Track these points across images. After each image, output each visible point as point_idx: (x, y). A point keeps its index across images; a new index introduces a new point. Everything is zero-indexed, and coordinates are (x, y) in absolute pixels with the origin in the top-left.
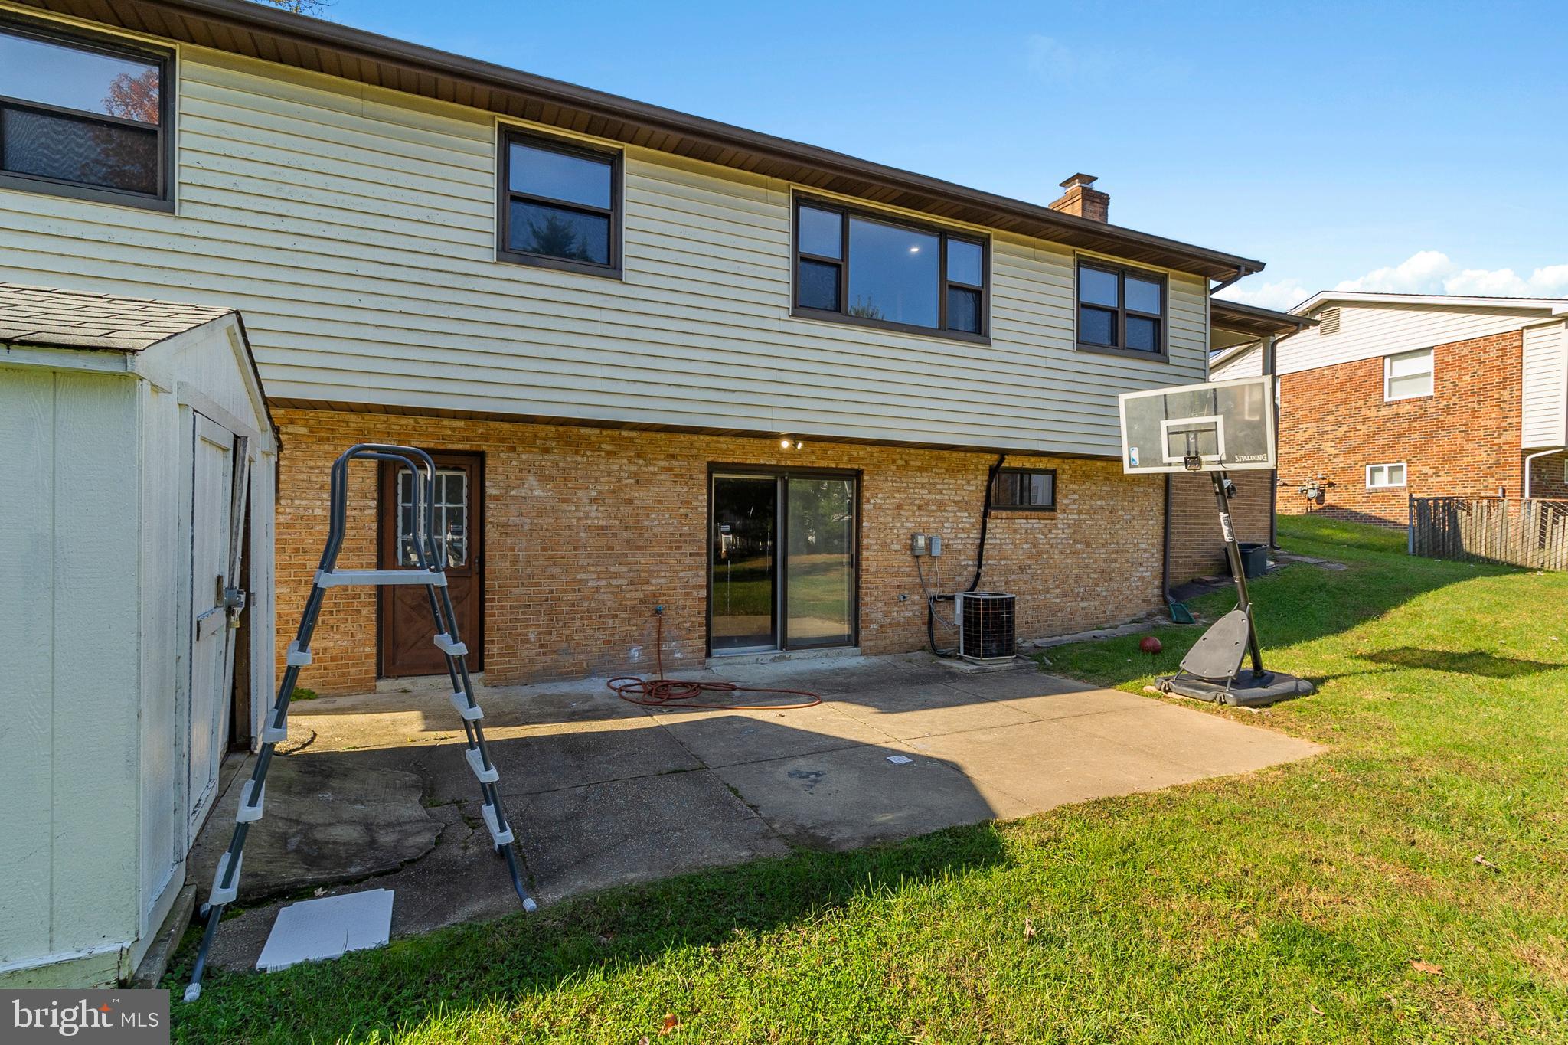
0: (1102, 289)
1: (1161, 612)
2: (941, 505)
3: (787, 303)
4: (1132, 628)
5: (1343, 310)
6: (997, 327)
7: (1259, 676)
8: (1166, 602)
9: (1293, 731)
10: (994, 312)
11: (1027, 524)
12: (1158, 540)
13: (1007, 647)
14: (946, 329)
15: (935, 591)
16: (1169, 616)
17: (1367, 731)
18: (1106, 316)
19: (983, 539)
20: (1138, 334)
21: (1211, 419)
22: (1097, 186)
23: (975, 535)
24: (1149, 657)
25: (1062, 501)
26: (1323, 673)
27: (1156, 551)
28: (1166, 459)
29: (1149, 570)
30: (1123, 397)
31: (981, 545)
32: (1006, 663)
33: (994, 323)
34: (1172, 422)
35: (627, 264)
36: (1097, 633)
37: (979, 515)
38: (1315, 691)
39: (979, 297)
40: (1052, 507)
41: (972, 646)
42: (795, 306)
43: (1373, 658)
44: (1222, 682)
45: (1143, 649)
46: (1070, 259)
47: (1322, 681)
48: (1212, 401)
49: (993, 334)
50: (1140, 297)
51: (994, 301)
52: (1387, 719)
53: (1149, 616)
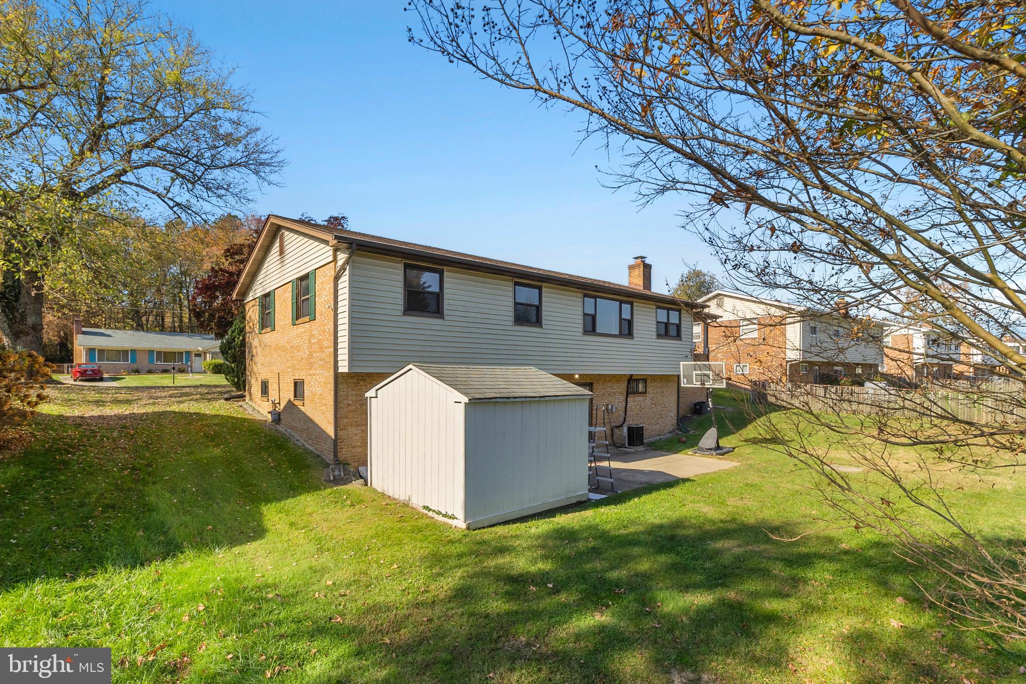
0: (662, 315)
1: (677, 429)
3: (581, 330)
4: (670, 435)
5: (725, 298)
6: (635, 332)
7: (718, 447)
8: (678, 425)
9: (732, 461)
10: (635, 328)
11: (639, 398)
12: (676, 402)
13: (642, 444)
14: (621, 335)
15: (613, 425)
16: (681, 430)
17: (749, 459)
18: (663, 325)
19: (626, 405)
20: (673, 331)
21: (708, 372)
22: (647, 261)
24: (683, 445)
25: (648, 390)
26: (734, 446)
27: (675, 406)
28: (695, 383)
29: (673, 414)
30: (681, 363)
31: (626, 407)
32: (641, 448)
33: (635, 331)
34: (697, 372)
35: (544, 322)
36: (659, 437)
37: (625, 396)
38: (733, 451)
39: (630, 323)
40: (645, 393)
41: (631, 443)
42: (584, 331)
43: (746, 441)
44: (711, 449)
45: (680, 441)
46: (654, 307)
47: (734, 448)
48: (709, 368)
49: (635, 335)
50: (674, 318)
51: (635, 324)
52: (753, 456)
53: (674, 430)
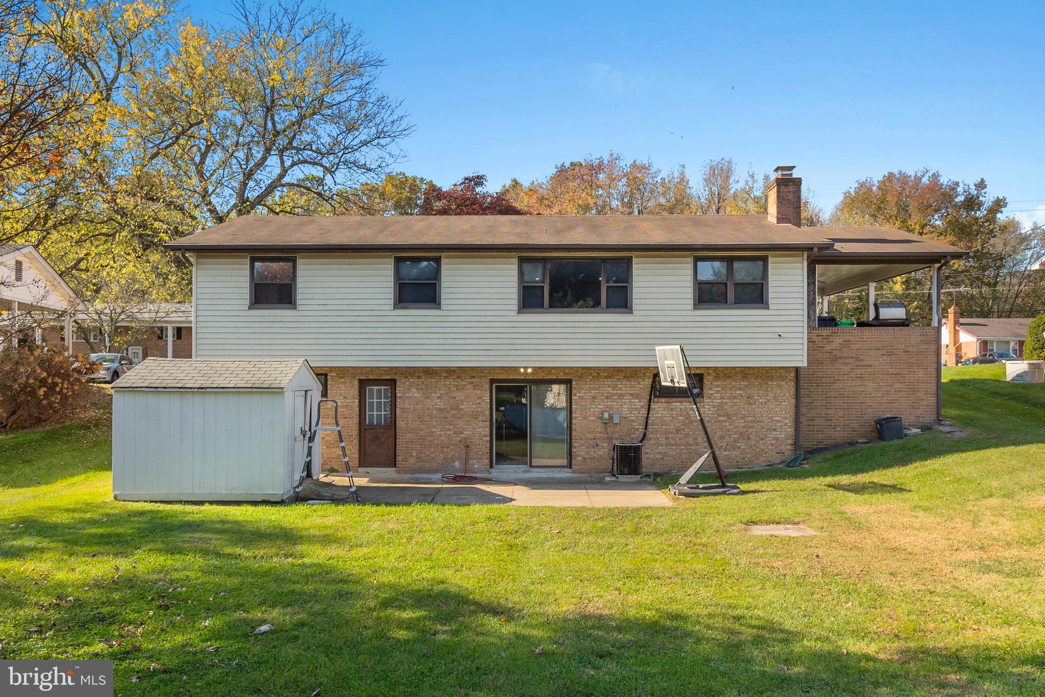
2: (621, 396)
3: (516, 308)
8: (797, 454)
10: (636, 296)
11: (681, 405)
12: (790, 415)
15: (617, 442)
19: (648, 414)
23: (644, 411)
25: (708, 392)
27: (789, 421)
29: (783, 434)
31: (647, 417)
33: (636, 302)
35: (443, 302)
36: (736, 470)
39: (627, 289)
42: (519, 308)
46: (689, 259)
49: (635, 307)
51: (636, 290)
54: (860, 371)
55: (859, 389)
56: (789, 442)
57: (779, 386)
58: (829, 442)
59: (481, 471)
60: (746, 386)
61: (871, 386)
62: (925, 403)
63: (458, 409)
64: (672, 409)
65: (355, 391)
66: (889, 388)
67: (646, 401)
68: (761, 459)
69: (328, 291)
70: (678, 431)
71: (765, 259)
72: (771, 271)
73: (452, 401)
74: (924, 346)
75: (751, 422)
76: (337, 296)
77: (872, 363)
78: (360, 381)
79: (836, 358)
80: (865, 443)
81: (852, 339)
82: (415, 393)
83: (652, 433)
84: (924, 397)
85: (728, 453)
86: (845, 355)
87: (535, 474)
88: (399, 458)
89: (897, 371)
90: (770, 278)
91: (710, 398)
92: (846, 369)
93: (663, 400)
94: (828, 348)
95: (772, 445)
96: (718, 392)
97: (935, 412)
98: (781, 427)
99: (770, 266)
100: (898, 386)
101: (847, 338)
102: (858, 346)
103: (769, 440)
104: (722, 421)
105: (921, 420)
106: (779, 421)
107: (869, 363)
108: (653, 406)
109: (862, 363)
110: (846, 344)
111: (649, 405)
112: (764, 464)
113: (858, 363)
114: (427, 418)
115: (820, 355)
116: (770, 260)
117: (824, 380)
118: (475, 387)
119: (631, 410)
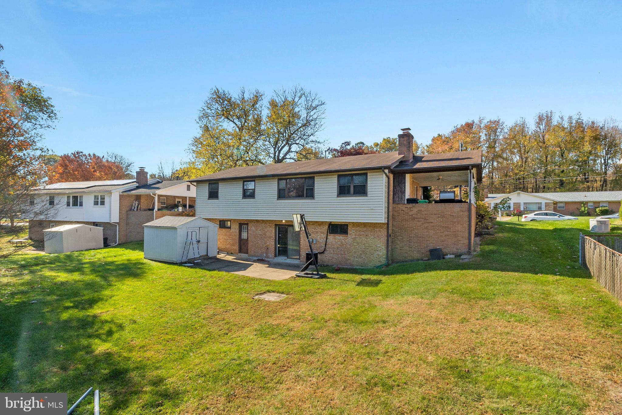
2: (317, 232)
23: (325, 239)
54: (426, 225)
55: (426, 234)
56: (384, 257)
57: (380, 231)
58: (410, 258)
59: (271, 258)
60: (365, 230)
61: (432, 232)
62: (462, 242)
63: (265, 235)
64: (336, 239)
65: (237, 227)
66: (441, 234)
67: (326, 235)
68: (372, 263)
69: (226, 193)
70: (338, 248)
71: (366, 174)
72: (369, 179)
73: (264, 232)
74: (462, 213)
75: (367, 246)
76: (229, 195)
77: (433, 221)
78: (240, 224)
79: (414, 218)
80: (426, 260)
81: (422, 209)
82: (253, 228)
83: (328, 248)
84: (462, 239)
85: (357, 259)
86: (419, 217)
87: (289, 261)
88: (249, 251)
89: (446, 225)
90: (369, 182)
91: (350, 235)
92: (419, 224)
93: (332, 235)
94: (411, 213)
95: (376, 257)
96: (354, 232)
97: (467, 247)
98: (381, 250)
99: (368, 177)
100: (446, 233)
101: (420, 209)
102: (426, 213)
103: (375, 255)
104: (355, 245)
105: (459, 251)
106: (379, 247)
107: (431, 221)
108: (328, 237)
109: (427, 221)
110: (420, 211)
111: (327, 237)
112: (373, 266)
113: (425, 221)
114: (257, 238)
115: (406, 217)
116: (369, 174)
117: (408, 229)
118: (271, 227)
119: (320, 238)
